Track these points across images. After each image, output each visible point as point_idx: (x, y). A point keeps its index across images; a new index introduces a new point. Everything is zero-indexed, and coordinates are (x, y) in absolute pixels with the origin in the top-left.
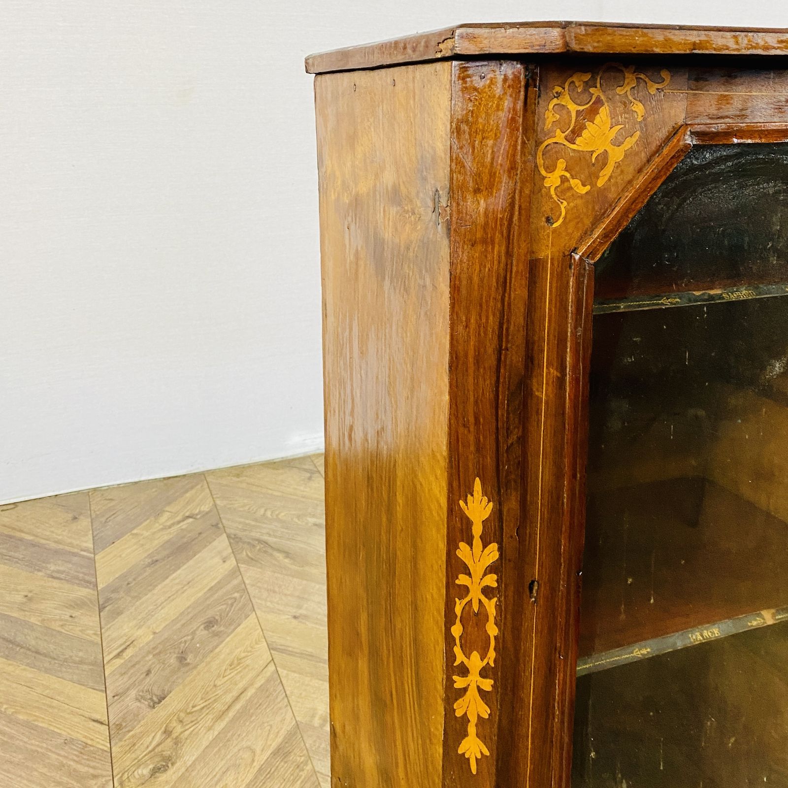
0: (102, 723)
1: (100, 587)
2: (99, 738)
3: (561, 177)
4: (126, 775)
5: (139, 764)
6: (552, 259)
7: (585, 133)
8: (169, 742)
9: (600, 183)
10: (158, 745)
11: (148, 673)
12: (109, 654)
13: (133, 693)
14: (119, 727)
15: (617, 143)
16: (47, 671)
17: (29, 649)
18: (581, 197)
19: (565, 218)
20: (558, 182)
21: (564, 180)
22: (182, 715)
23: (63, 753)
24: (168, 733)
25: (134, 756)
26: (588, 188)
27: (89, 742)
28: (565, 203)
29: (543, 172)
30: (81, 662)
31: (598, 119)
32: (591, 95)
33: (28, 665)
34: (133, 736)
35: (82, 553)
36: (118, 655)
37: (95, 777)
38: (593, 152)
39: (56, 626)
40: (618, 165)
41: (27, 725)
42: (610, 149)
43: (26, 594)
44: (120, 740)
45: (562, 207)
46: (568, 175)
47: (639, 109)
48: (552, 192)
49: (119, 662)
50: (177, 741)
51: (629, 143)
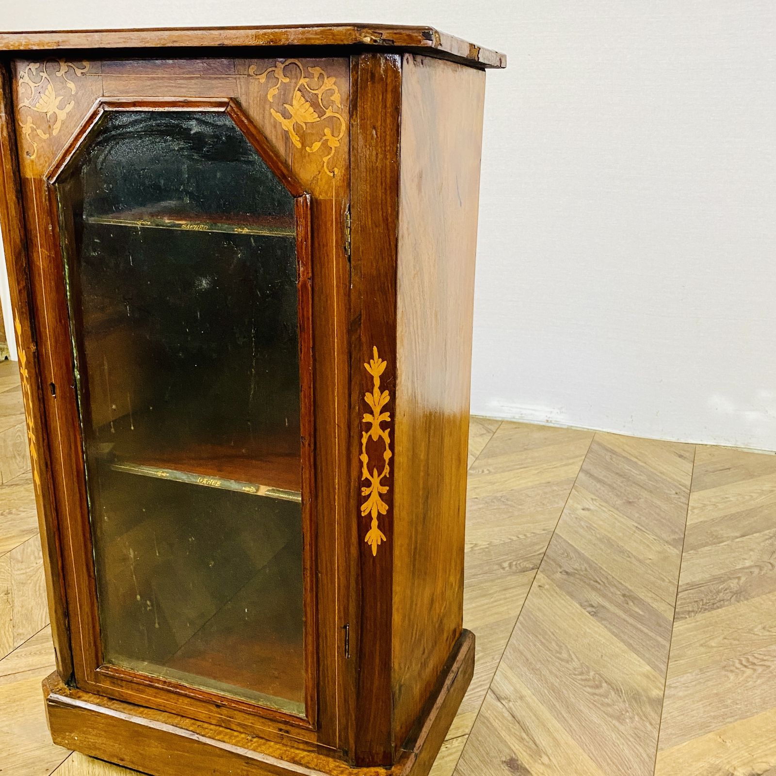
3: (31, 128)
6: (34, 179)
7: (41, 101)
9: (54, 133)
15: (61, 108)
18: (45, 141)
19: (36, 153)
20: (30, 131)
21: (33, 130)
26: (48, 136)
29: (21, 125)
31: (47, 93)
32: (41, 77)
38: (47, 113)
40: (63, 121)
42: (57, 111)
45: (35, 146)
46: (35, 127)
47: (71, 85)
48: (28, 136)
51: (69, 108)
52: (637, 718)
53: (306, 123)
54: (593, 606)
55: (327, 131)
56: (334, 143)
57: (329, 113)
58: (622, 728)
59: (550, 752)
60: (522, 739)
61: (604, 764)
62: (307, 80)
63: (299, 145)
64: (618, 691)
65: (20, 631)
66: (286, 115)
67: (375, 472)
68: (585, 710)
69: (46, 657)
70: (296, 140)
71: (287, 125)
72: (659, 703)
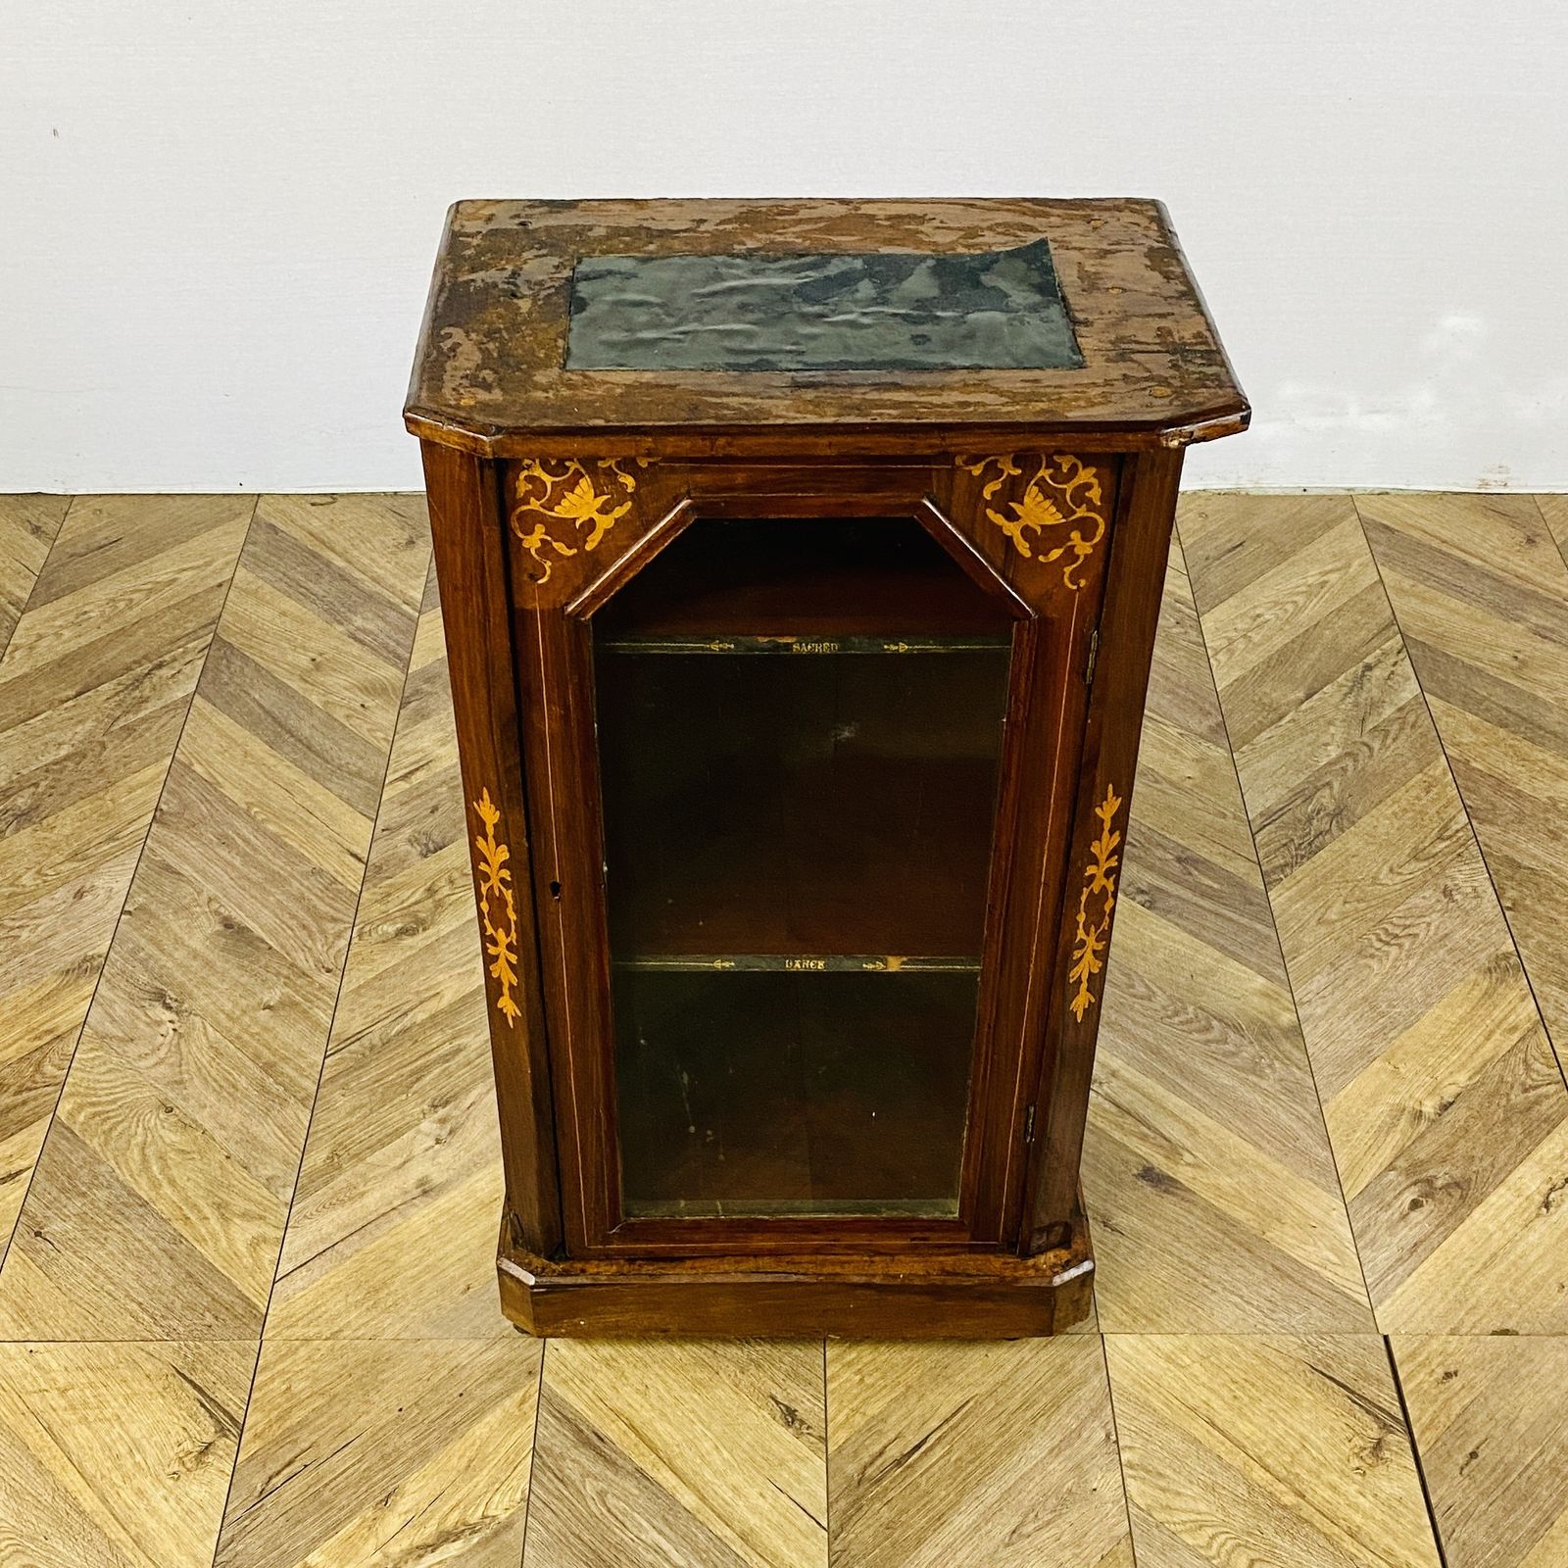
0: (360, 860)
1: (413, 668)
2: (352, 876)
3: (542, 540)
4: (367, 929)
5: (387, 918)
6: (542, 611)
7: (564, 502)
8: (429, 903)
9: (589, 547)
10: (416, 903)
11: (434, 810)
12: (395, 771)
13: (407, 832)
14: (379, 868)
15: (604, 510)
16: (315, 777)
17: (300, 741)
18: (568, 558)
19: (551, 576)
20: (539, 544)
21: (544, 542)
22: (456, 875)
23: (306, 883)
24: (431, 891)
25: (383, 908)
26: (574, 551)
27: (340, 879)
28: (549, 563)
29: (521, 535)
30: (359, 775)
31: (578, 490)
32: (568, 468)
33: (294, 761)
34: (390, 885)
35: (405, 607)
36: (404, 777)
37: (334, 920)
38: (574, 520)
39: (339, 714)
40: (607, 532)
41: (275, 838)
42: (596, 516)
43: (313, 655)
44: (375, 886)
45: (547, 566)
46: (549, 539)
47: (626, 480)
48: (533, 552)
49: (403, 785)
50: (439, 904)
51: (619, 512)
52: (1277, 1064)
53: (1042, 527)
54: (1143, 892)
55: (1075, 535)
56: (1083, 549)
57: (1081, 512)
58: (1264, 1084)
59: (1188, 1145)
60: (1144, 1138)
61: (1264, 1144)
62: (1051, 471)
63: (1028, 554)
64: (1237, 1029)
65: (269, 1172)
66: (1011, 516)
67: (1093, 929)
68: (1206, 1070)
69: (357, 1205)
70: (1024, 549)
71: (1012, 529)
72: (1296, 1032)
